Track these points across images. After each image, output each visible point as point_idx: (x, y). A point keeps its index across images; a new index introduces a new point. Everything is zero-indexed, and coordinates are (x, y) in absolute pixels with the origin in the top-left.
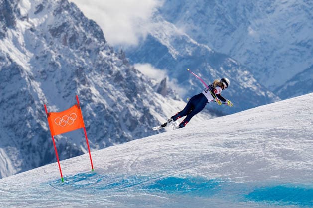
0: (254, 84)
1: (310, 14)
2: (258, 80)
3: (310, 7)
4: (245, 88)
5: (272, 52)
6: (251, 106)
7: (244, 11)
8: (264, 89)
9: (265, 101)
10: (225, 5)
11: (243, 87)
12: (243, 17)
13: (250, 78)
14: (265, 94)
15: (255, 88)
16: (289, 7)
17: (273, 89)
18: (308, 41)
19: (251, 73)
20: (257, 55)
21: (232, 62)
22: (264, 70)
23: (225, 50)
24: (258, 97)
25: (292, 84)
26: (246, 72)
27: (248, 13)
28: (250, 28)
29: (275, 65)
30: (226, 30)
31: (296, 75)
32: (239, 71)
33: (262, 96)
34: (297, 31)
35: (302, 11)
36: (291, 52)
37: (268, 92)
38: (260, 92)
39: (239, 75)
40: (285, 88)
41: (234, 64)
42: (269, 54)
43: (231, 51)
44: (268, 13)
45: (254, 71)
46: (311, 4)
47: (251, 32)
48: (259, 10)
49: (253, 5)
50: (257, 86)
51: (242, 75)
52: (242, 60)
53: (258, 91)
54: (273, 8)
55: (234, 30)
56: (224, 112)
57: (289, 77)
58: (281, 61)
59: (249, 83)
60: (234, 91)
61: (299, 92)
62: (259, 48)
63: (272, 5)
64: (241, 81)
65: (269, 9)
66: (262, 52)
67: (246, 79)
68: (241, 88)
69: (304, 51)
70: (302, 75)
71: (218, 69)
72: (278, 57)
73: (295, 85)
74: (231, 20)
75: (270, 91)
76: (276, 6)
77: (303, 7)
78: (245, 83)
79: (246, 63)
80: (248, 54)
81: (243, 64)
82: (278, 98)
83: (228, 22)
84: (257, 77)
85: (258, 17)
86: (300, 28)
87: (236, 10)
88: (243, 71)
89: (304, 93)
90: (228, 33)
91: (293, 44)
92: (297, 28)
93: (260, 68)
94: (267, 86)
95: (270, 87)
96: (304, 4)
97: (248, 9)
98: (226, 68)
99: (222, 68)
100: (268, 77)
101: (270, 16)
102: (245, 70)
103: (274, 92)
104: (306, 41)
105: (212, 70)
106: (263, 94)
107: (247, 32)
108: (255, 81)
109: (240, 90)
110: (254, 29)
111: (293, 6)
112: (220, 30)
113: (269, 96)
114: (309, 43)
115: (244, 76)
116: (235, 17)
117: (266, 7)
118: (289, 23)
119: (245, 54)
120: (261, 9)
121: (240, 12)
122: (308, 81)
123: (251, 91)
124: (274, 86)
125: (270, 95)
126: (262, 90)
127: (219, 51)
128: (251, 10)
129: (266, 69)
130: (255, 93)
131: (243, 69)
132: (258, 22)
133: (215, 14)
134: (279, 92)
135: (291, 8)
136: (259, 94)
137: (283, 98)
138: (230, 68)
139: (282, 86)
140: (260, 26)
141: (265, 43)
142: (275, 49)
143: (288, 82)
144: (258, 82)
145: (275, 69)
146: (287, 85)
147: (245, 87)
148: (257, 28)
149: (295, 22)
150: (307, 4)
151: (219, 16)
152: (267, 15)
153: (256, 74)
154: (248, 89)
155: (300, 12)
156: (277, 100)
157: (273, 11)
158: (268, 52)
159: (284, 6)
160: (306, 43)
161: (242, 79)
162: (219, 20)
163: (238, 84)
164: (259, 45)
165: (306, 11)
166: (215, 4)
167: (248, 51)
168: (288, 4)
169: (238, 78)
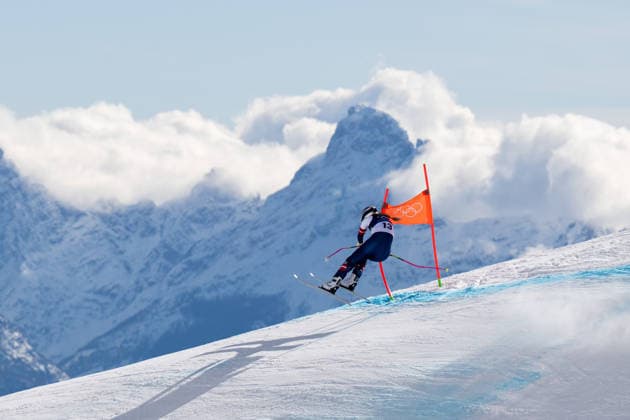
0: (29, 352)
1: (117, 247)
2: (35, 346)
3: (117, 235)
4: (14, 359)
5: (57, 303)
6: (24, 387)
7: (16, 240)
8: (44, 361)
9: (45, 379)
11: (11, 356)
12: (14, 248)
13: (22, 342)
14: (46, 368)
15: (30, 359)
16: (85, 235)
17: (58, 361)
18: (113, 288)
19: (24, 336)
20: (35, 307)
22: (44, 331)
24: (34, 372)
25: (87, 353)
26: (17, 334)
27: (21, 242)
28: (24, 265)
29: (61, 324)
31: (93, 341)
32: (6, 332)
33: (41, 371)
34: (96, 272)
35: (105, 241)
36: (87, 304)
37: (49, 366)
38: (37, 364)
39: (5, 338)
40: (76, 359)
42: (52, 306)
44: (53, 242)
45: (29, 332)
46: (119, 230)
47: (26, 272)
48: (38, 238)
49: (29, 230)
50: (34, 356)
51: (10, 338)
52: (11, 316)
53: (34, 363)
54: (59, 236)
57: (83, 343)
58: (71, 318)
59: (21, 352)
61: (97, 366)
62: (37, 296)
63: (59, 231)
64: (8, 347)
65: (53, 237)
66: (42, 302)
67: (16, 344)
68: (9, 358)
69: (107, 303)
70: (103, 340)
72: (67, 312)
73: (92, 355)
75: (52, 363)
76: (66, 232)
77: (107, 235)
78: (14, 351)
79: (17, 320)
80: (20, 305)
81: (12, 320)
82: (64, 374)
84: (33, 341)
85: (37, 248)
86: (100, 268)
87: (3, 237)
88: (12, 332)
89: (105, 369)
91: (89, 292)
92: (97, 267)
93: (38, 327)
94: (47, 356)
95: (53, 357)
96: (109, 230)
97: (21, 235)
100: (51, 342)
101: (56, 250)
102: (16, 330)
103: (60, 365)
104: (110, 287)
106: (42, 368)
107: (20, 271)
108: (30, 347)
109: (7, 361)
110: (30, 267)
111: (92, 233)
114: (115, 291)
115: (13, 339)
117: (49, 234)
118: (84, 259)
119: (15, 305)
120: (41, 237)
121: (9, 240)
122: (112, 349)
123: (23, 363)
124: (59, 356)
125: (53, 370)
126: (41, 362)
128: (26, 237)
129: (47, 331)
130: (29, 366)
131: (12, 327)
132: (36, 256)
134: (67, 365)
135: (89, 236)
136: (35, 369)
137: (72, 376)
139: (72, 357)
140: (39, 263)
141: (47, 289)
142: (62, 300)
143: (80, 350)
144: (34, 350)
145: (62, 330)
146: (79, 355)
147: (15, 356)
148: (35, 266)
149: (94, 258)
150: (114, 230)
152: (51, 246)
153: (32, 337)
154: (19, 359)
155: (101, 243)
156: (64, 379)
157: (60, 240)
158: (50, 303)
159: (78, 234)
160: (109, 291)
161: (10, 344)
163: (4, 351)
164: (38, 292)
165: (111, 241)
167: (20, 301)
168: (84, 230)
169: (5, 343)
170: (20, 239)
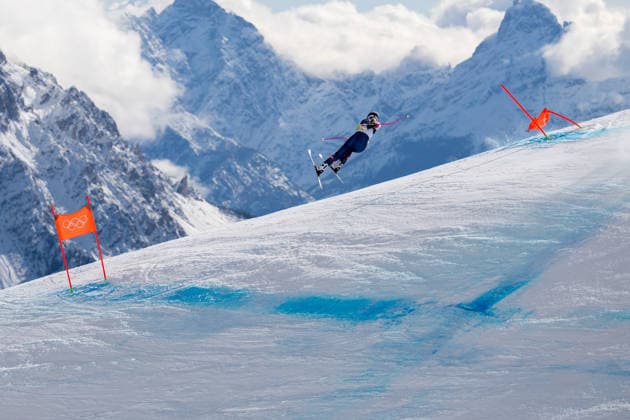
0: (286, 182)
1: (348, 104)
2: (290, 178)
3: (348, 96)
4: (275, 187)
6: (283, 208)
7: (275, 101)
8: (296, 188)
9: (298, 201)
10: (253, 93)
11: (273, 185)
12: (273, 107)
13: (280, 175)
14: (298, 194)
15: (287, 187)
16: (325, 96)
17: (307, 188)
19: (282, 170)
20: (289, 150)
21: (261, 158)
22: (296, 167)
23: (250, 145)
24: (290, 196)
26: (277, 170)
27: (278, 102)
28: (280, 120)
30: (253, 122)
32: (269, 168)
33: (295, 197)
34: (333, 123)
35: (339, 100)
36: (327, 147)
37: (301, 192)
38: (292, 191)
39: (268, 173)
41: (264, 160)
43: (259, 146)
44: (301, 103)
45: (285, 168)
46: (349, 92)
47: (282, 124)
48: (290, 99)
49: (284, 93)
50: (289, 184)
51: (272, 172)
52: (272, 156)
53: (289, 190)
54: (306, 98)
55: (262, 121)
56: (252, 214)
59: (280, 182)
60: (263, 190)
61: (335, 191)
62: (291, 142)
63: (305, 94)
64: (271, 179)
65: (302, 98)
66: (294, 145)
67: (276, 177)
68: (271, 187)
71: (246, 166)
73: (331, 183)
74: (260, 111)
75: (302, 190)
76: (310, 95)
77: (340, 96)
78: (275, 182)
79: (276, 159)
80: (278, 148)
81: (273, 160)
82: (312, 197)
83: (255, 112)
84: (288, 175)
85: (288, 107)
86: (336, 120)
87: (265, 99)
88: (273, 168)
89: (341, 193)
90: (254, 126)
92: (333, 119)
93: (291, 164)
94: (299, 184)
95: (303, 185)
96: (342, 93)
97: (278, 98)
98: (255, 164)
99: (249, 165)
100: (301, 174)
101: (304, 106)
102: (276, 167)
103: (308, 191)
105: (238, 167)
106: (296, 193)
107: (278, 124)
108: (286, 179)
109: (270, 189)
110: (285, 121)
111: (329, 95)
112: (248, 122)
113: (303, 196)
115: (274, 173)
116: (264, 108)
117: (298, 96)
118: (325, 114)
119: (275, 148)
120: (293, 99)
121: (270, 101)
123: (282, 190)
125: (304, 195)
126: (295, 190)
127: (246, 146)
128: (281, 99)
129: (299, 166)
130: (286, 192)
131: (273, 165)
132: (290, 112)
133: (242, 104)
134: (314, 191)
135: (327, 98)
136: (291, 194)
137: (318, 198)
138: (259, 165)
140: (292, 117)
141: (298, 136)
144: (290, 180)
147: (276, 185)
148: (289, 120)
149: (331, 113)
150: (345, 92)
151: (248, 107)
152: (300, 105)
153: (288, 171)
154: (279, 188)
155: (336, 101)
156: (311, 200)
157: (306, 100)
159: (319, 96)
161: (272, 176)
162: (246, 111)
163: (268, 182)
164: (291, 139)
165: (344, 100)
166: (241, 93)
167: (279, 145)
168: (323, 93)
169: (268, 176)
170: (277, 100)
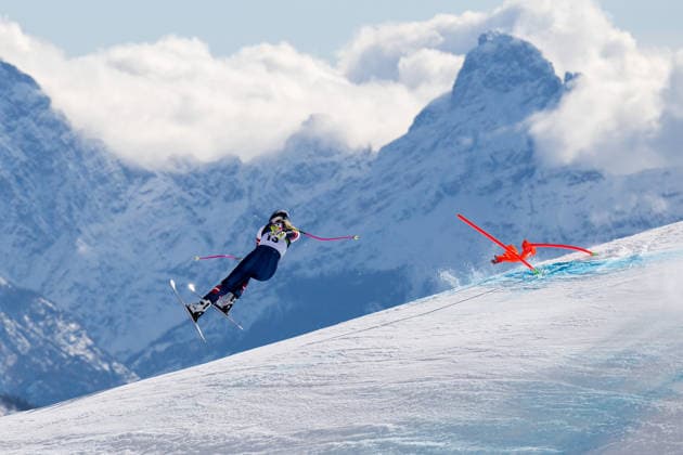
0: (89, 347)
1: (195, 214)
2: (95, 340)
3: (196, 201)
4: (70, 357)
5: (123, 286)
7: (70, 209)
8: (108, 359)
9: (110, 381)
10: (33, 196)
11: (67, 354)
12: (67, 220)
13: (80, 336)
14: (110, 367)
15: (90, 356)
16: (154, 201)
17: (126, 357)
18: (191, 266)
19: (83, 326)
20: (94, 292)
21: (47, 308)
22: (107, 322)
23: (32, 284)
24: (98, 372)
25: (161, 348)
26: (73, 326)
27: (76, 213)
28: (79, 240)
29: (128, 312)
30: (33, 245)
31: (169, 332)
32: (60, 324)
33: (104, 372)
34: (171, 246)
35: (180, 208)
37: (115, 364)
38: (100, 363)
39: (59, 332)
40: (148, 355)
41: (50, 311)
42: (116, 291)
43: (43, 285)
44: (115, 211)
45: (88, 323)
46: (197, 193)
47: (83, 248)
48: (97, 206)
49: (86, 196)
50: (95, 352)
51: (65, 331)
52: (65, 303)
53: (95, 361)
54: (123, 203)
55: (49, 244)
56: (30, 402)
57: (156, 335)
58: (140, 305)
59: (79, 347)
60: (50, 362)
61: (175, 363)
62: (97, 279)
63: (122, 196)
64: (63, 342)
65: (116, 204)
66: (103, 286)
67: (73, 338)
68: (65, 356)
70: (180, 330)
71: (20, 321)
72: (136, 297)
73: (168, 349)
74: (44, 226)
75: (118, 362)
76: (131, 198)
77: (182, 200)
78: (71, 347)
79: (74, 309)
80: (76, 290)
81: (67, 310)
82: (134, 374)
83: (36, 229)
84: (93, 335)
85: (95, 219)
86: (176, 240)
87: (53, 205)
88: (67, 324)
89: (184, 366)
90: (38, 251)
91: (162, 271)
92: (170, 240)
93: (100, 317)
94: (112, 352)
95: (118, 353)
96: (185, 195)
97: (76, 203)
98: (35, 318)
99: (26, 318)
100: (116, 333)
101: (120, 218)
102: (72, 322)
103: (128, 364)
104: (187, 265)
105: (7, 321)
106: (106, 367)
107: (75, 248)
108: (90, 342)
109: (62, 360)
110: (87, 242)
111: (162, 198)
112: (23, 245)
113: (118, 371)
114: (193, 270)
115: (69, 332)
116: (51, 220)
117: (109, 201)
118: (156, 231)
119: (70, 290)
120: (101, 205)
121: (61, 209)
122: (191, 341)
123: (83, 362)
124: (126, 352)
125: (120, 369)
126: (104, 360)
127: (21, 285)
128: (82, 205)
129: (111, 320)
130: (89, 365)
131: (67, 318)
132: (95, 228)
133: (14, 214)
134: (137, 362)
135: (159, 203)
136: (98, 368)
137: (143, 377)
138: (43, 318)
139: (143, 352)
140: (99, 236)
141: (110, 269)
142: (128, 282)
143: (153, 344)
144: (96, 344)
145: (129, 319)
146: (151, 349)
147: (72, 354)
148: (93, 241)
149: (167, 229)
150: (191, 194)
151: (22, 218)
152: (113, 216)
153: (93, 329)
154: (77, 357)
155: (176, 209)
156: (133, 380)
157: (124, 208)
158: (114, 287)
159: (147, 199)
160: (187, 269)
161: (65, 338)
162: (21, 226)
163: (58, 347)
164: (98, 274)
165: (188, 208)
166: (13, 196)
167: (76, 284)
168: (154, 195)
169: (58, 337)
170: (75, 207)
